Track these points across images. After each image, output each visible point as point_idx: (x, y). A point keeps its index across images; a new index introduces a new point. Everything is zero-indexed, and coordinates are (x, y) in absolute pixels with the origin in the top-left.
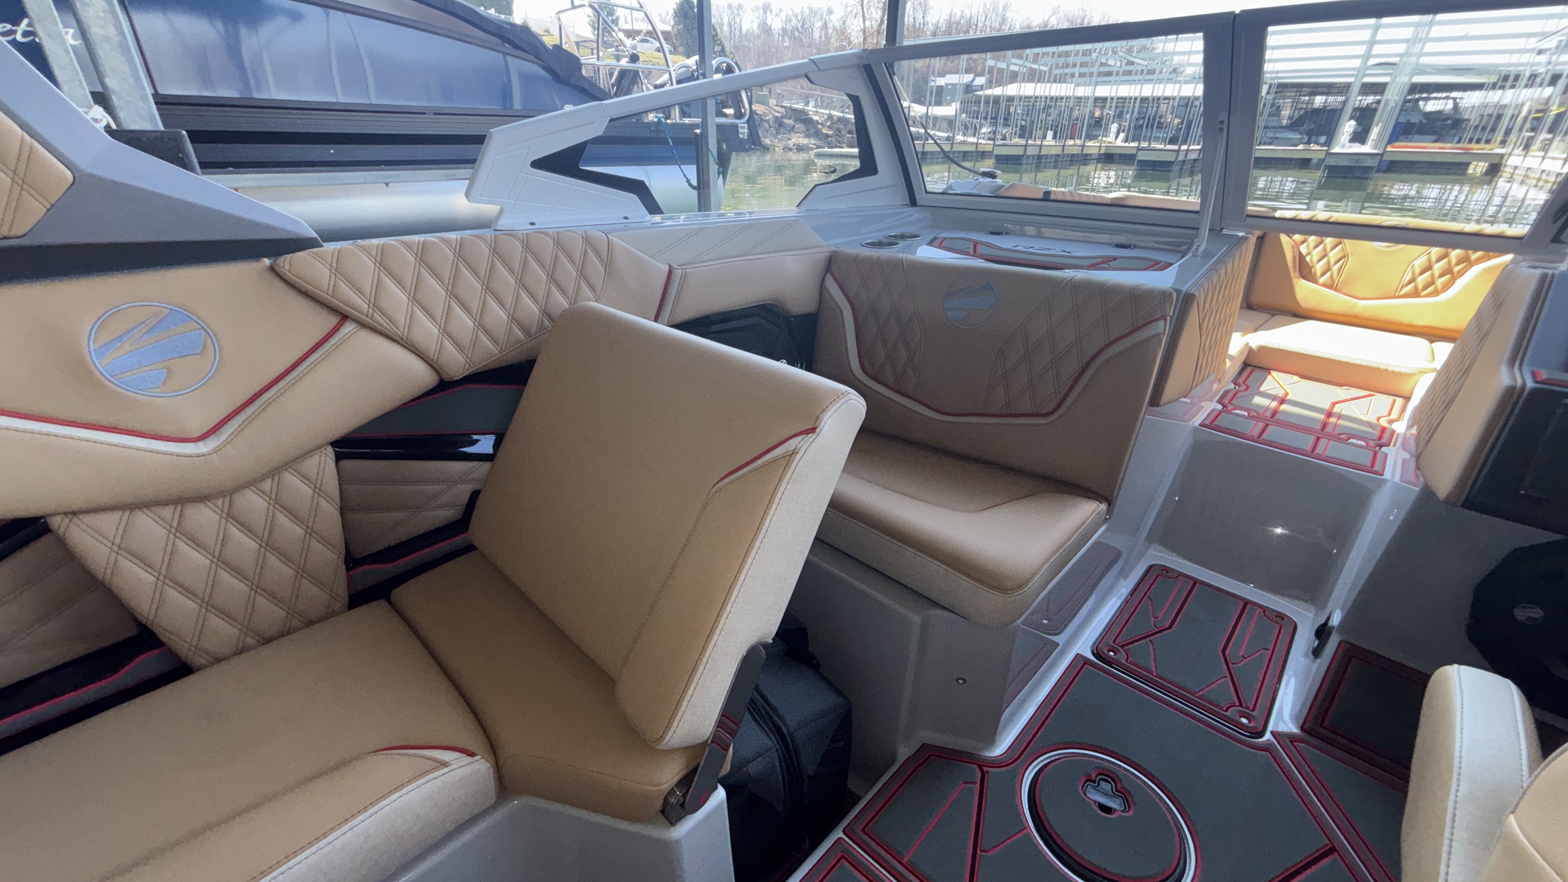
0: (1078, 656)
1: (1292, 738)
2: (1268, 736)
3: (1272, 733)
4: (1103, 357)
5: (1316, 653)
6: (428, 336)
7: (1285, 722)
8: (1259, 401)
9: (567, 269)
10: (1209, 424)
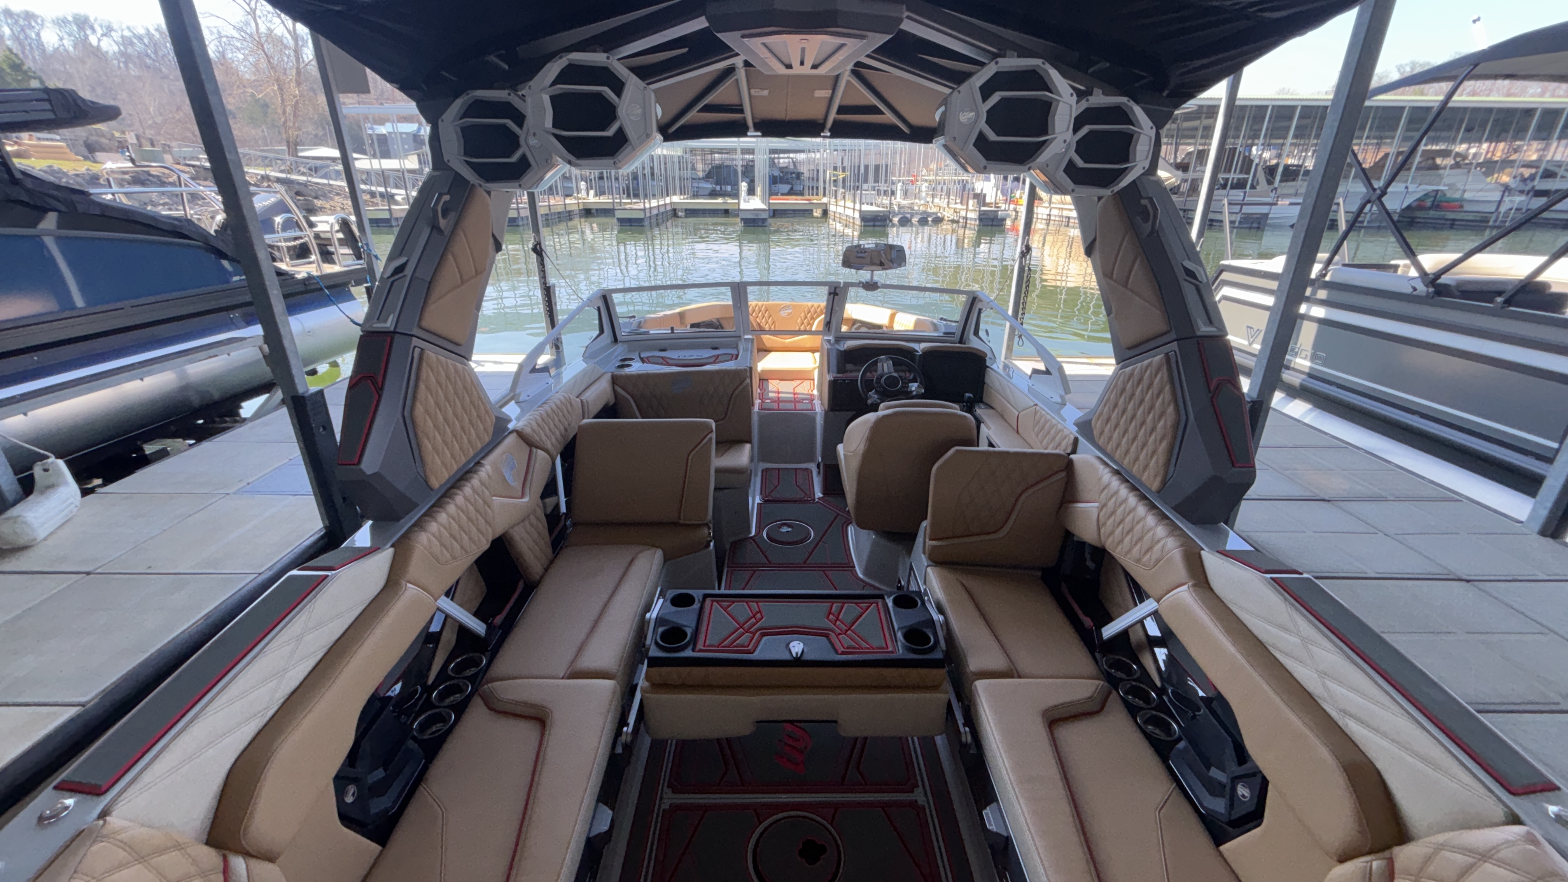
0: (758, 504)
1: (822, 498)
2: (817, 500)
4: (735, 395)
5: (819, 473)
6: (549, 446)
7: (818, 494)
8: (771, 395)
9: (565, 410)
10: (761, 409)
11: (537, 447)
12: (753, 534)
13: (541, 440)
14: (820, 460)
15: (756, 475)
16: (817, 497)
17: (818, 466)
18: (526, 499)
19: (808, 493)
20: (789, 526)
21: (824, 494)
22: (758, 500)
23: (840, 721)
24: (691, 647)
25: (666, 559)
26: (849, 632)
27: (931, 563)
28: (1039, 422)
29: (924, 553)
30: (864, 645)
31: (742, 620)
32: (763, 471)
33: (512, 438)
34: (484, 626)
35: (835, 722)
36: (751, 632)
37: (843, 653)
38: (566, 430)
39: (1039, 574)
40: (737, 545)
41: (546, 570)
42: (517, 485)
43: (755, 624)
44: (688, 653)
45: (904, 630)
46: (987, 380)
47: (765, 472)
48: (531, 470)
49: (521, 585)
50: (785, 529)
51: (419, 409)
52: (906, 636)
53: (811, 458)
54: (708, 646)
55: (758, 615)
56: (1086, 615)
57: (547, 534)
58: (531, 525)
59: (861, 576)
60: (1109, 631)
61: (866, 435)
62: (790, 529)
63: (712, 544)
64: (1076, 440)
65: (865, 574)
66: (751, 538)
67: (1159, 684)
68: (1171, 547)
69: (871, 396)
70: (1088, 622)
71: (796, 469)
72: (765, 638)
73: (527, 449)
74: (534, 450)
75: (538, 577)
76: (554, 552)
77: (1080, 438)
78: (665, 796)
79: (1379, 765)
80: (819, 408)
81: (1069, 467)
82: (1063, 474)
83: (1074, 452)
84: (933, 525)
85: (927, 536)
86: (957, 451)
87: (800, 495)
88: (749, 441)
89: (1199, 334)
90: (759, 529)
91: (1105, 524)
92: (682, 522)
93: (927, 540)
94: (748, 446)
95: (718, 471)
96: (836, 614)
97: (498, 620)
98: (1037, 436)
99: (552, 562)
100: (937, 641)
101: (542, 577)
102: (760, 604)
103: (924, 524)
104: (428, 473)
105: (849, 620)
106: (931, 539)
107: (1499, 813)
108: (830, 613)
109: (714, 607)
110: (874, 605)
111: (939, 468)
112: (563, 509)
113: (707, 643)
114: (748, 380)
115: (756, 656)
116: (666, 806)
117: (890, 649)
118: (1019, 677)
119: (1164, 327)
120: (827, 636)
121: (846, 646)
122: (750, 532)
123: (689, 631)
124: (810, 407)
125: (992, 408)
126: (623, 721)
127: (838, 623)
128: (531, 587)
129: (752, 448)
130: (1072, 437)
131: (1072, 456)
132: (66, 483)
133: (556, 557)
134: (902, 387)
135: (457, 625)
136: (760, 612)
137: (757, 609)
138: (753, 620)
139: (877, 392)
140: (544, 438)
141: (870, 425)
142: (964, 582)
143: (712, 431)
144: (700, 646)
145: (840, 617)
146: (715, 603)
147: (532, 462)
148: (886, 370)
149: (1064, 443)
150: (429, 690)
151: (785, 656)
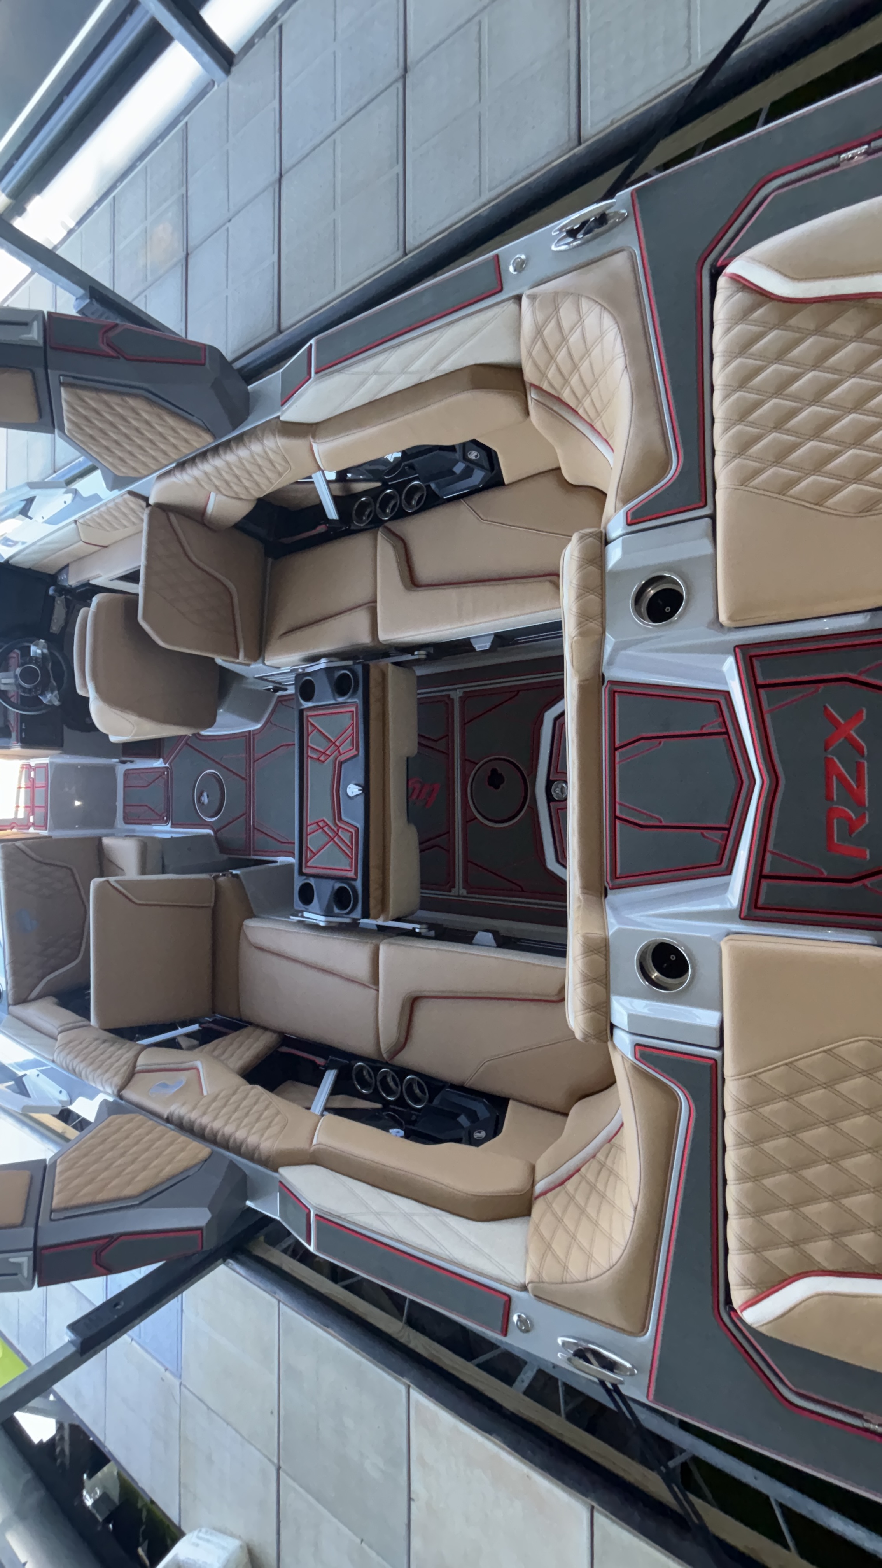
0: (172, 827)
1: (164, 759)
2: (167, 765)
3: (165, 764)
4: (41, 859)
5: (132, 762)
6: (130, 1054)
7: (159, 763)
8: (21, 815)
9: (80, 1047)
10: (45, 827)
11: (134, 1066)
12: (210, 832)
13: (125, 1064)
14: (117, 760)
15: (134, 831)
16: (164, 766)
17: (124, 762)
18: (199, 1064)
19: (160, 774)
20: (201, 794)
21: (159, 757)
22: (168, 828)
23: (408, 755)
24: (353, 883)
25: (252, 915)
26: (337, 743)
27: (261, 660)
28: (99, 524)
29: (249, 665)
30: (349, 731)
31: (327, 839)
32: (126, 823)
33: (128, 1094)
34: (328, 1073)
35: (408, 758)
36: (338, 830)
37: (358, 749)
38: (104, 1042)
39: (270, 560)
40: (222, 846)
41: (265, 1029)
42: (184, 1076)
43: (330, 827)
44: (358, 884)
45: (337, 695)
46: (26, 566)
47: (127, 820)
48: (162, 1067)
49: (284, 1049)
50: (205, 799)
51: (129, 1191)
52: (342, 693)
53: (111, 769)
54: (352, 867)
55: (321, 824)
56: (314, 528)
57: (229, 1037)
58: (224, 1053)
59: (259, 726)
60: (332, 512)
61: (119, 712)
62: (205, 794)
63: (234, 872)
64: (131, 493)
65: (257, 721)
66: (215, 832)
67: (379, 484)
68: (273, 443)
69: (50, 701)
70: (321, 529)
71: (125, 787)
72: (343, 818)
73: (137, 1077)
74: (138, 1068)
75: (275, 1036)
76: (246, 1026)
77: (129, 489)
78: (457, 894)
79: (472, 363)
80: (43, 759)
81: (162, 508)
82: (172, 517)
83: (146, 499)
84: (223, 653)
85: (234, 660)
86: (145, 617)
87: (161, 783)
88: (99, 839)
89: (41, 343)
90: (205, 825)
91: (236, 493)
92: (212, 905)
93: (238, 661)
94: (106, 841)
95: (143, 871)
96: (319, 754)
97: (320, 1061)
98: (117, 529)
99: (258, 1026)
100: (344, 668)
101: (274, 1031)
102: (309, 822)
103: (219, 660)
104: (194, 1162)
105: (325, 744)
106: (237, 657)
107: (512, 306)
108: (318, 759)
109: (311, 865)
110: (310, 719)
111: (164, 641)
112: (196, 1027)
113: (348, 868)
114: (18, 844)
115: (360, 825)
116: (464, 892)
117: (354, 709)
118: (375, 602)
119: (28, 377)
120: (341, 763)
121: (351, 748)
122: (208, 835)
123: (338, 885)
124: (43, 770)
125: (67, 566)
126: (411, 934)
127: (328, 752)
128: (285, 1039)
129: (107, 836)
130: (127, 496)
131: (151, 502)
132: (175, 1558)
133: (251, 1024)
134: (36, 664)
135: (331, 1097)
136: (317, 823)
137: (315, 825)
138: (326, 829)
139: (43, 694)
140: (123, 1061)
141: (106, 707)
142: (281, 632)
143: (108, 881)
144: (351, 874)
145: (322, 750)
146: (309, 864)
147: (154, 1067)
148: (11, 681)
149: (132, 505)
150: (386, 1104)
151: (361, 801)
